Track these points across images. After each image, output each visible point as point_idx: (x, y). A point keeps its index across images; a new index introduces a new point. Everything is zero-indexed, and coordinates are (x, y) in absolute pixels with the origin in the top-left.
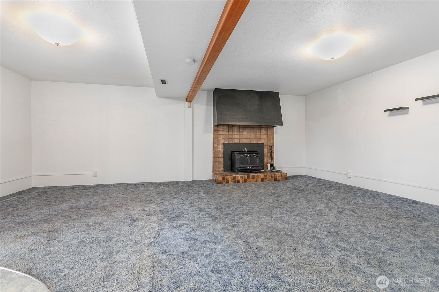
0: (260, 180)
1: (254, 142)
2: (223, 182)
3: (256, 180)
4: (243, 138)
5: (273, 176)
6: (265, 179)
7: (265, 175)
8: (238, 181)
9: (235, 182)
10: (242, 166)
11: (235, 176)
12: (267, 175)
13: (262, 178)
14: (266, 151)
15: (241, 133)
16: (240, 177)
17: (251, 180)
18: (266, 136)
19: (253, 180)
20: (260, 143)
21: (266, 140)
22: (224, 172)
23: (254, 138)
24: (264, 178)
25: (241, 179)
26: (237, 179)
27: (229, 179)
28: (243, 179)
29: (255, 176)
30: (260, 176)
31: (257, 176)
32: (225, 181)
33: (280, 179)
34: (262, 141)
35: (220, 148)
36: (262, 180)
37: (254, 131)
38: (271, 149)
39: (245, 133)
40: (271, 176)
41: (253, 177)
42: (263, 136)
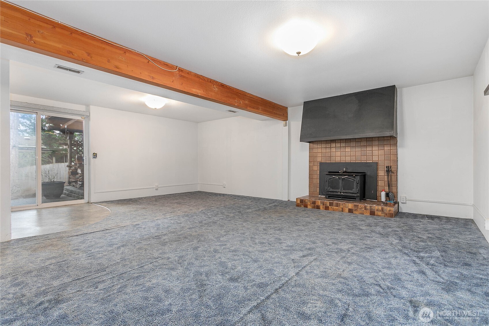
0: (347, 210)
1: (361, 161)
2: (301, 206)
3: (341, 209)
4: (345, 156)
5: (368, 207)
6: (356, 210)
7: (355, 205)
8: (318, 207)
9: (314, 207)
10: (331, 190)
11: (314, 201)
12: (358, 205)
13: (350, 208)
14: (382, 173)
15: (343, 149)
16: (320, 202)
17: (335, 209)
18: (381, 152)
19: (337, 209)
20: (372, 161)
21: (382, 158)
22: (319, 196)
23: (361, 156)
24: (353, 208)
25: (322, 205)
26: (316, 204)
27: (307, 203)
28: (324, 205)
29: (340, 204)
30: (347, 205)
31: (342, 205)
32: (303, 205)
33: (380, 213)
34: (375, 159)
35: (316, 168)
36: (350, 211)
37: (361, 146)
38: (391, 171)
39: (348, 149)
40: (364, 207)
41: (337, 205)
42: (376, 153)
